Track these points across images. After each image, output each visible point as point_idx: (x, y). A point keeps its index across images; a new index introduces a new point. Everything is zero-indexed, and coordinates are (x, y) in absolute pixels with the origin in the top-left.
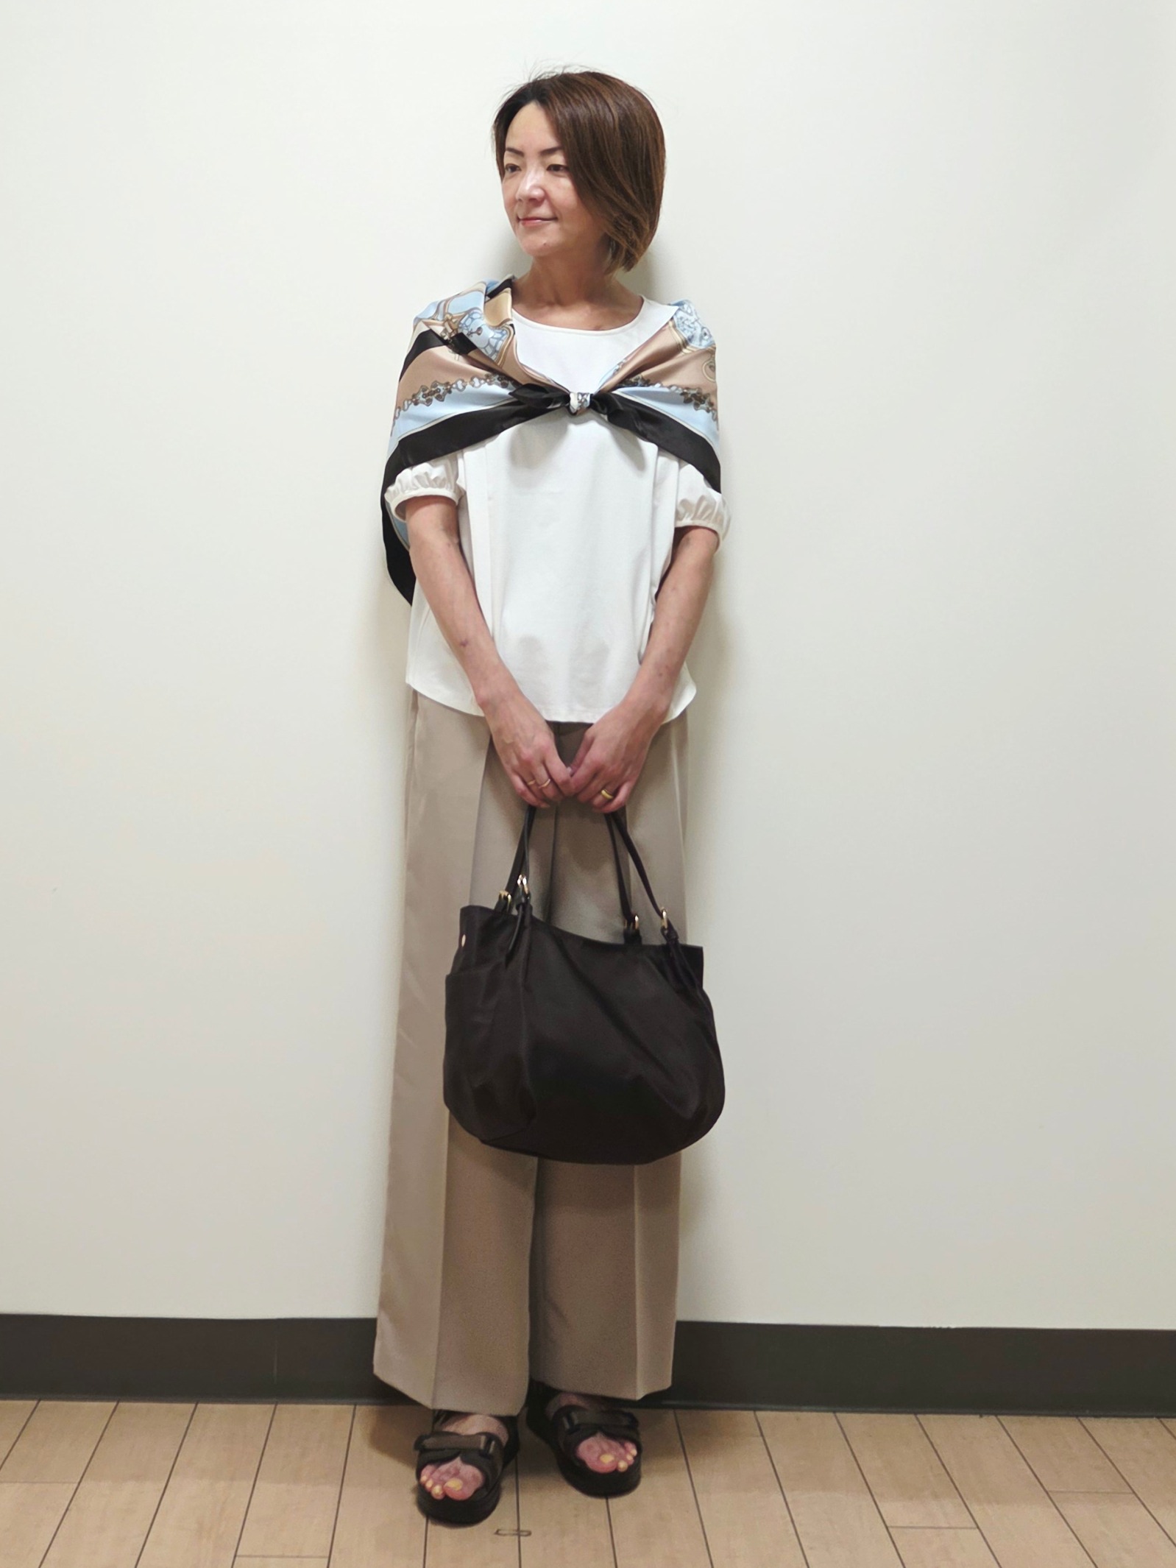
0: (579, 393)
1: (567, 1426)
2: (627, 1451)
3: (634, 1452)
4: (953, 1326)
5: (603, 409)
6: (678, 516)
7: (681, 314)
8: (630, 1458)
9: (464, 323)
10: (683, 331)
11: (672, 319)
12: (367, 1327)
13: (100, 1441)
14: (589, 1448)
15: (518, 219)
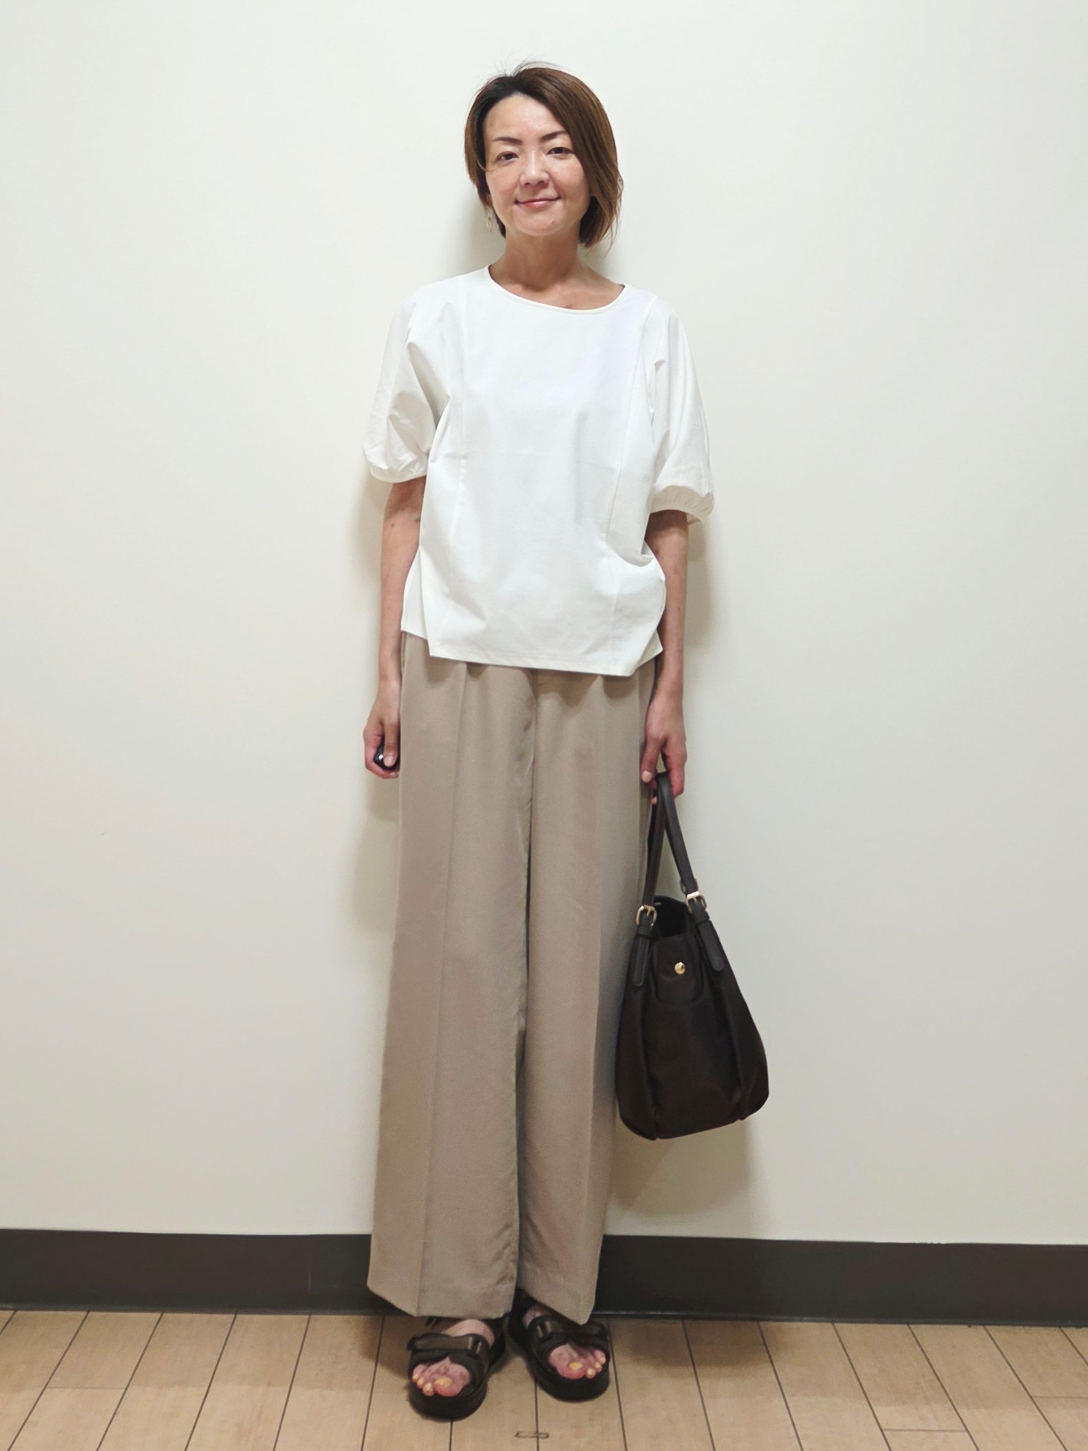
1: (541, 1335)
2: (597, 1360)
3: (603, 1360)
8: (598, 1365)
13: (145, 1349)
14: (560, 1355)
15: (517, 202)
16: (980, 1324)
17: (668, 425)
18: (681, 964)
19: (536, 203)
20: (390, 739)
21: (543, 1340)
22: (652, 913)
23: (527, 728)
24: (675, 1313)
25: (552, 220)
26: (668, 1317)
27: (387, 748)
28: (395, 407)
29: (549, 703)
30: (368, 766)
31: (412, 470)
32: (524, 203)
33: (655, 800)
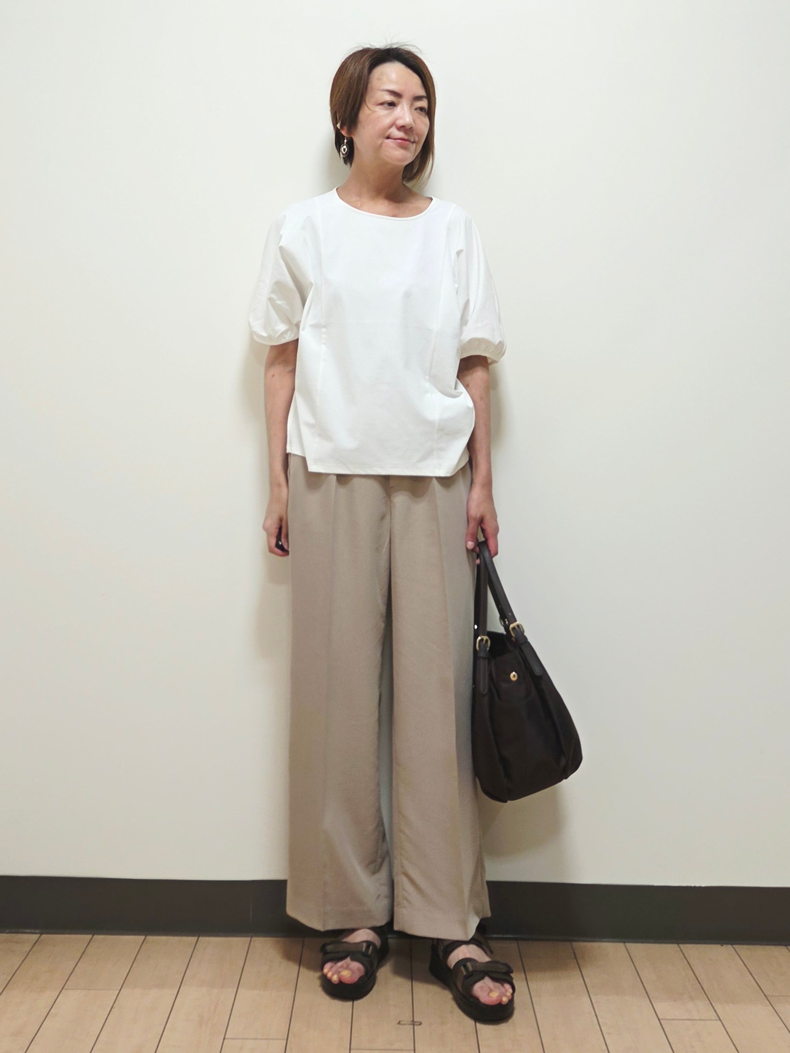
1: (464, 974)
2: (505, 990)
3: (510, 989)
8: (507, 994)
13: (133, 962)
14: (481, 987)
15: (389, 138)
17: (468, 295)
18: (514, 673)
21: (467, 977)
22: (487, 641)
23: (383, 518)
24: (512, 936)
26: (506, 939)
28: (273, 292)
29: (400, 499)
30: (271, 551)
31: (285, 336)
33: (478, 561)
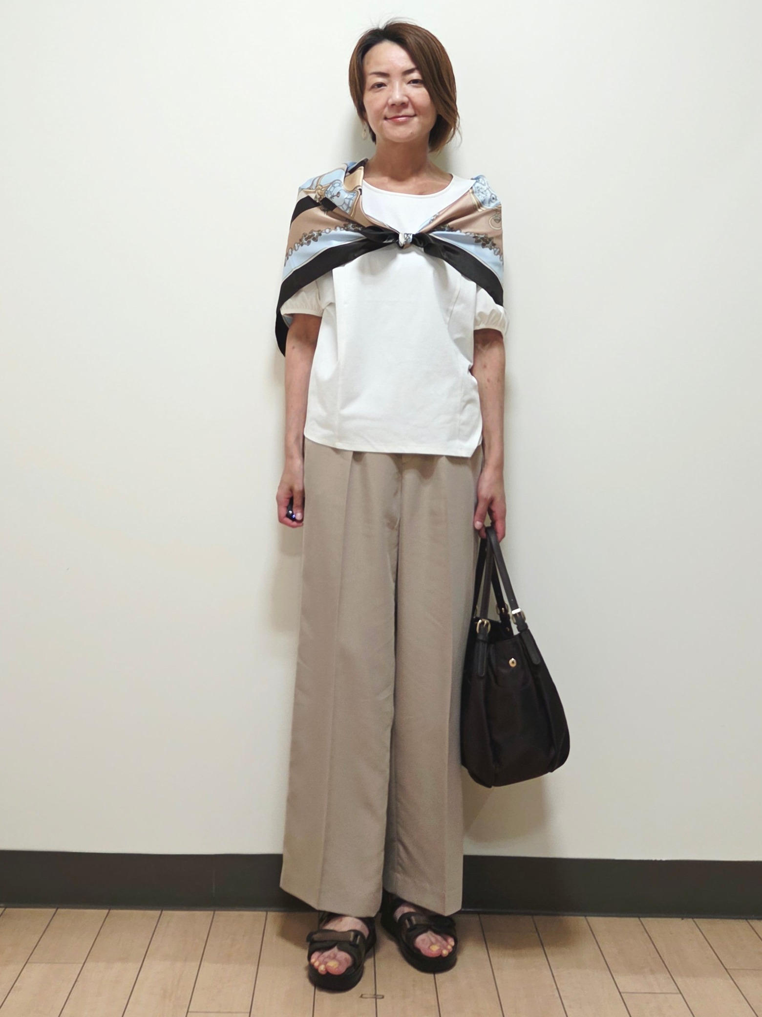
0: (405, 234)
1: (408, 926)
2: (448, 944)
3: (453, 943)
4: (664, 859)
5: (421, 243)
6: (476, 322)
7: (477, 185)
8: (449, 947)
9: (329, 190)
10: (478, 196)
11: (472, 188)
12: (277, 860)
13: (97, 935)
14: (423, 940)
15: (386, 118)
16: (690, 918)
18: (513, 659)
19: (399, 119)
20: (297, 501)
21: (410, 930)
22: (487, 625)
23: (395, 494)
25: (411, 131)
27: (296, 507)
29: (410, 476)
30: (281, 520)
32: (391, 119)
